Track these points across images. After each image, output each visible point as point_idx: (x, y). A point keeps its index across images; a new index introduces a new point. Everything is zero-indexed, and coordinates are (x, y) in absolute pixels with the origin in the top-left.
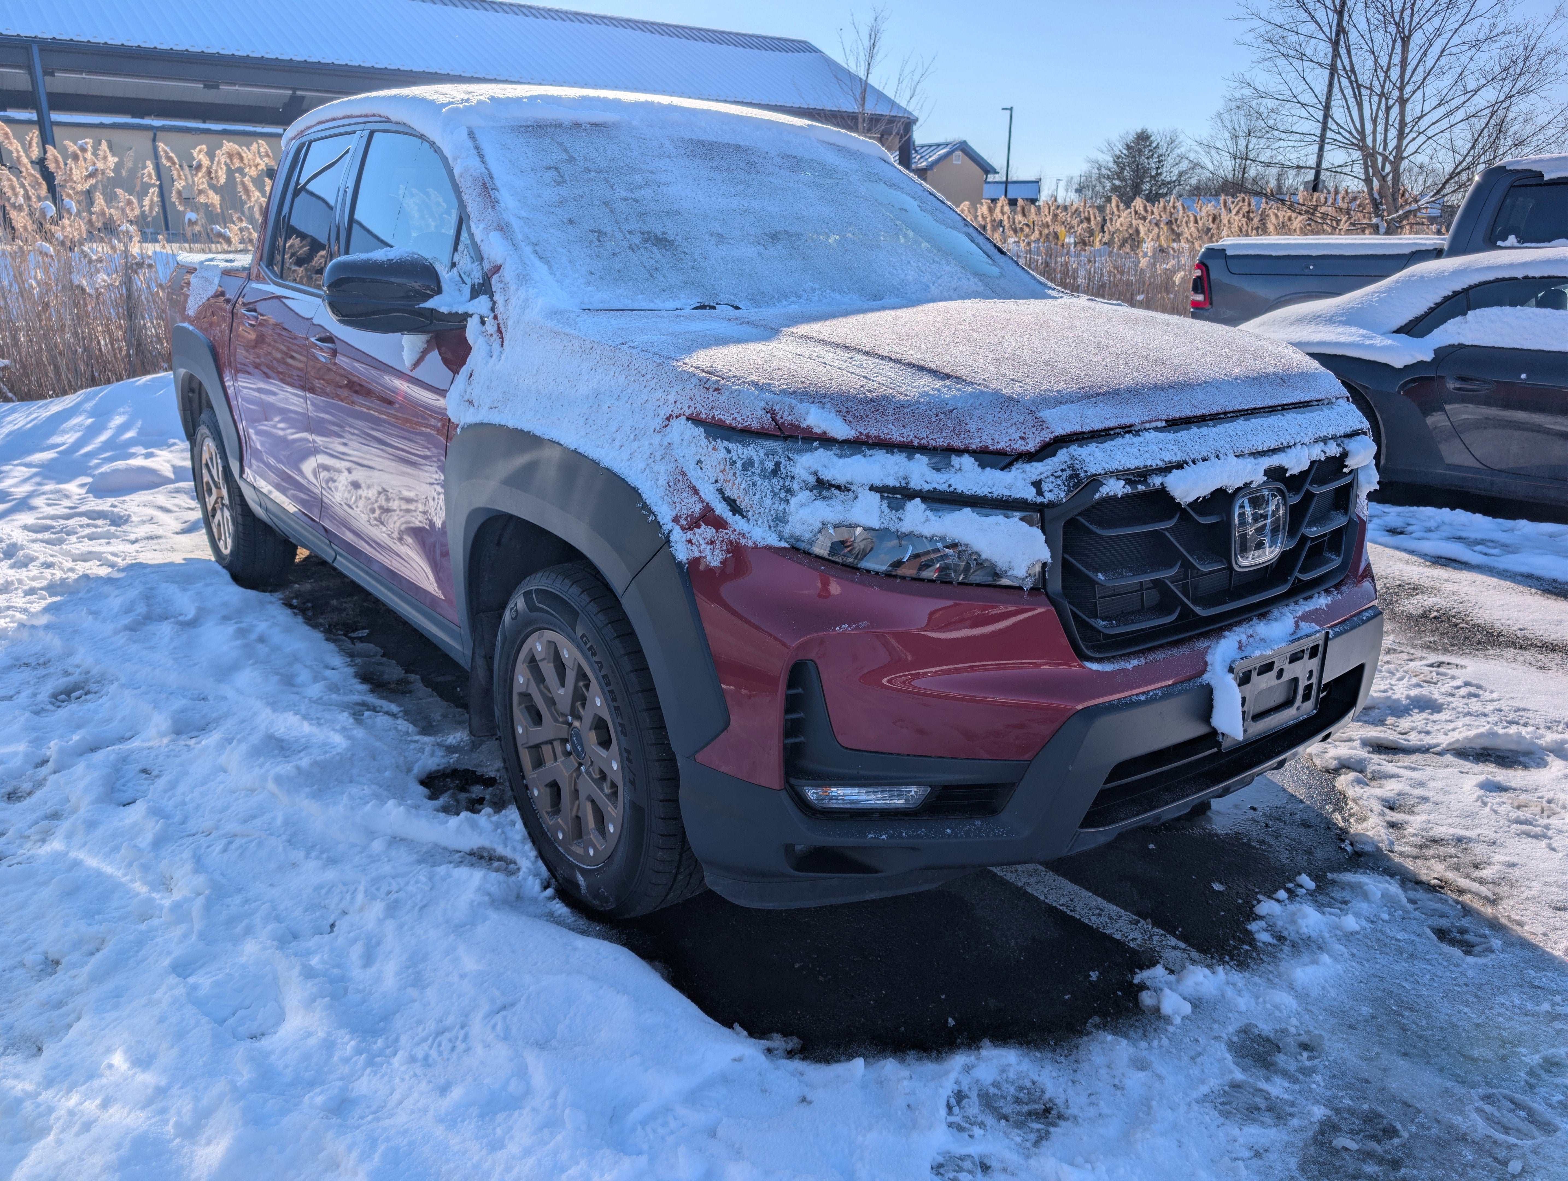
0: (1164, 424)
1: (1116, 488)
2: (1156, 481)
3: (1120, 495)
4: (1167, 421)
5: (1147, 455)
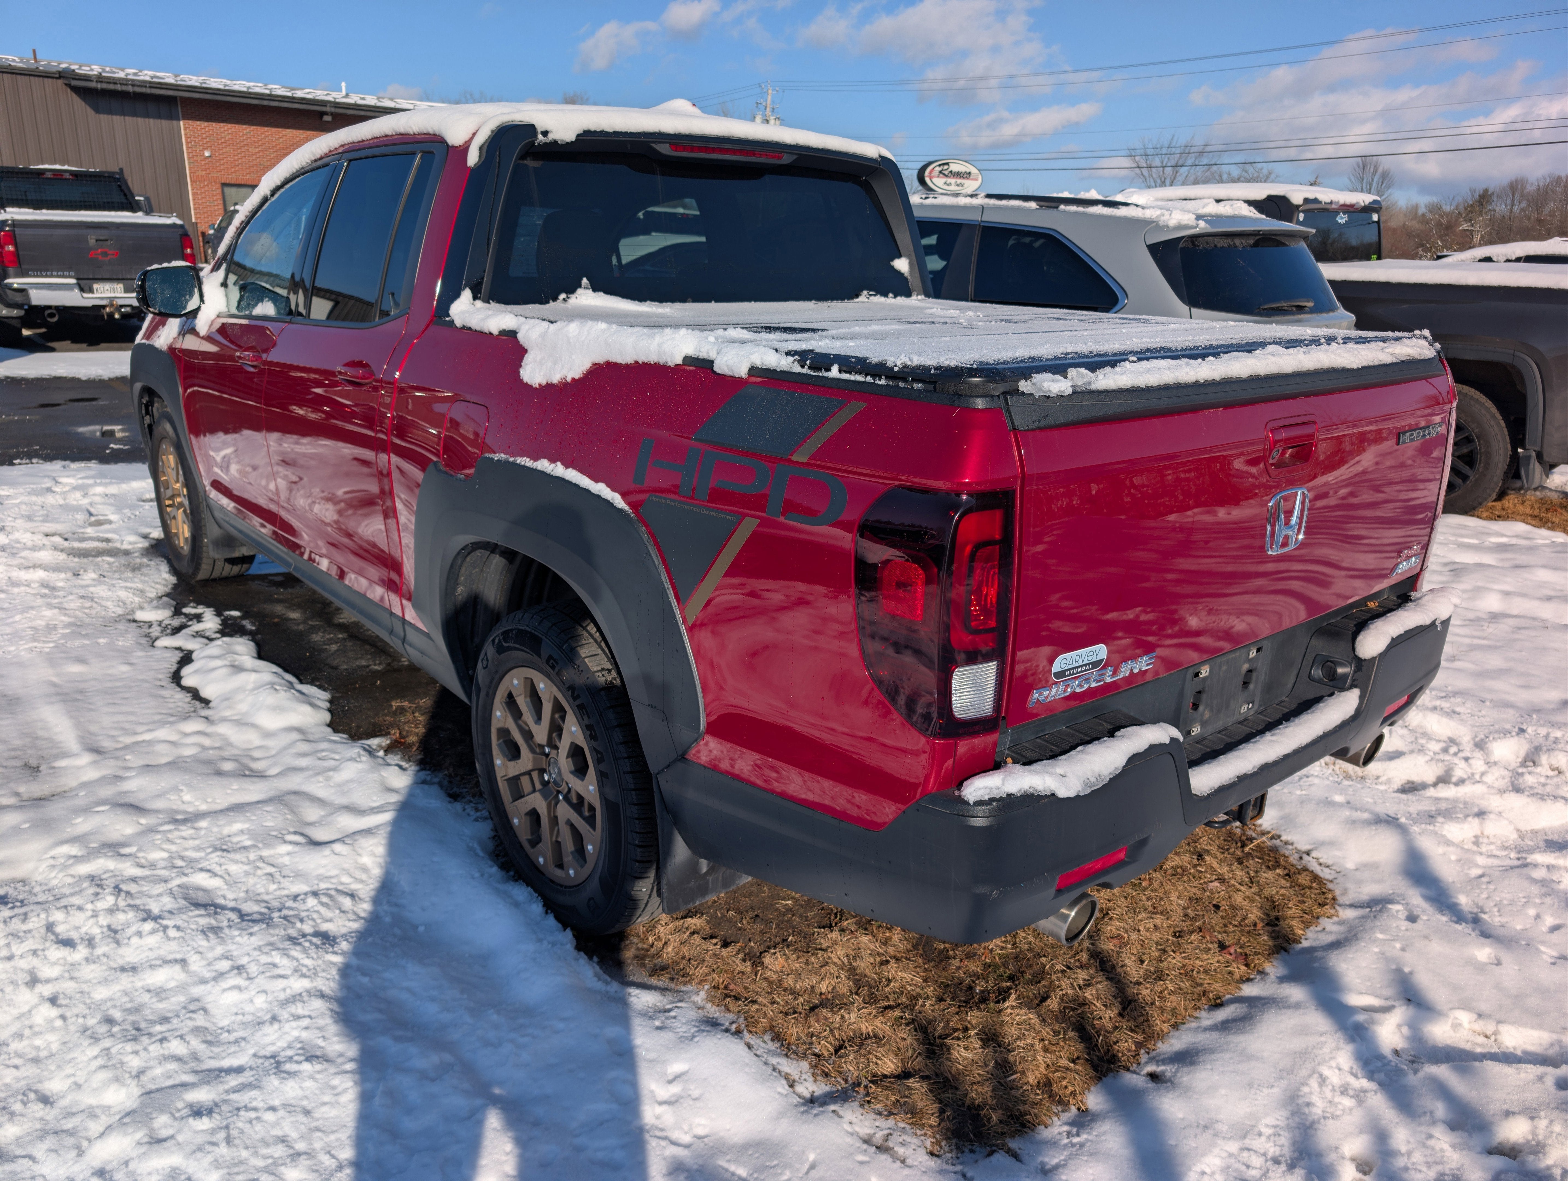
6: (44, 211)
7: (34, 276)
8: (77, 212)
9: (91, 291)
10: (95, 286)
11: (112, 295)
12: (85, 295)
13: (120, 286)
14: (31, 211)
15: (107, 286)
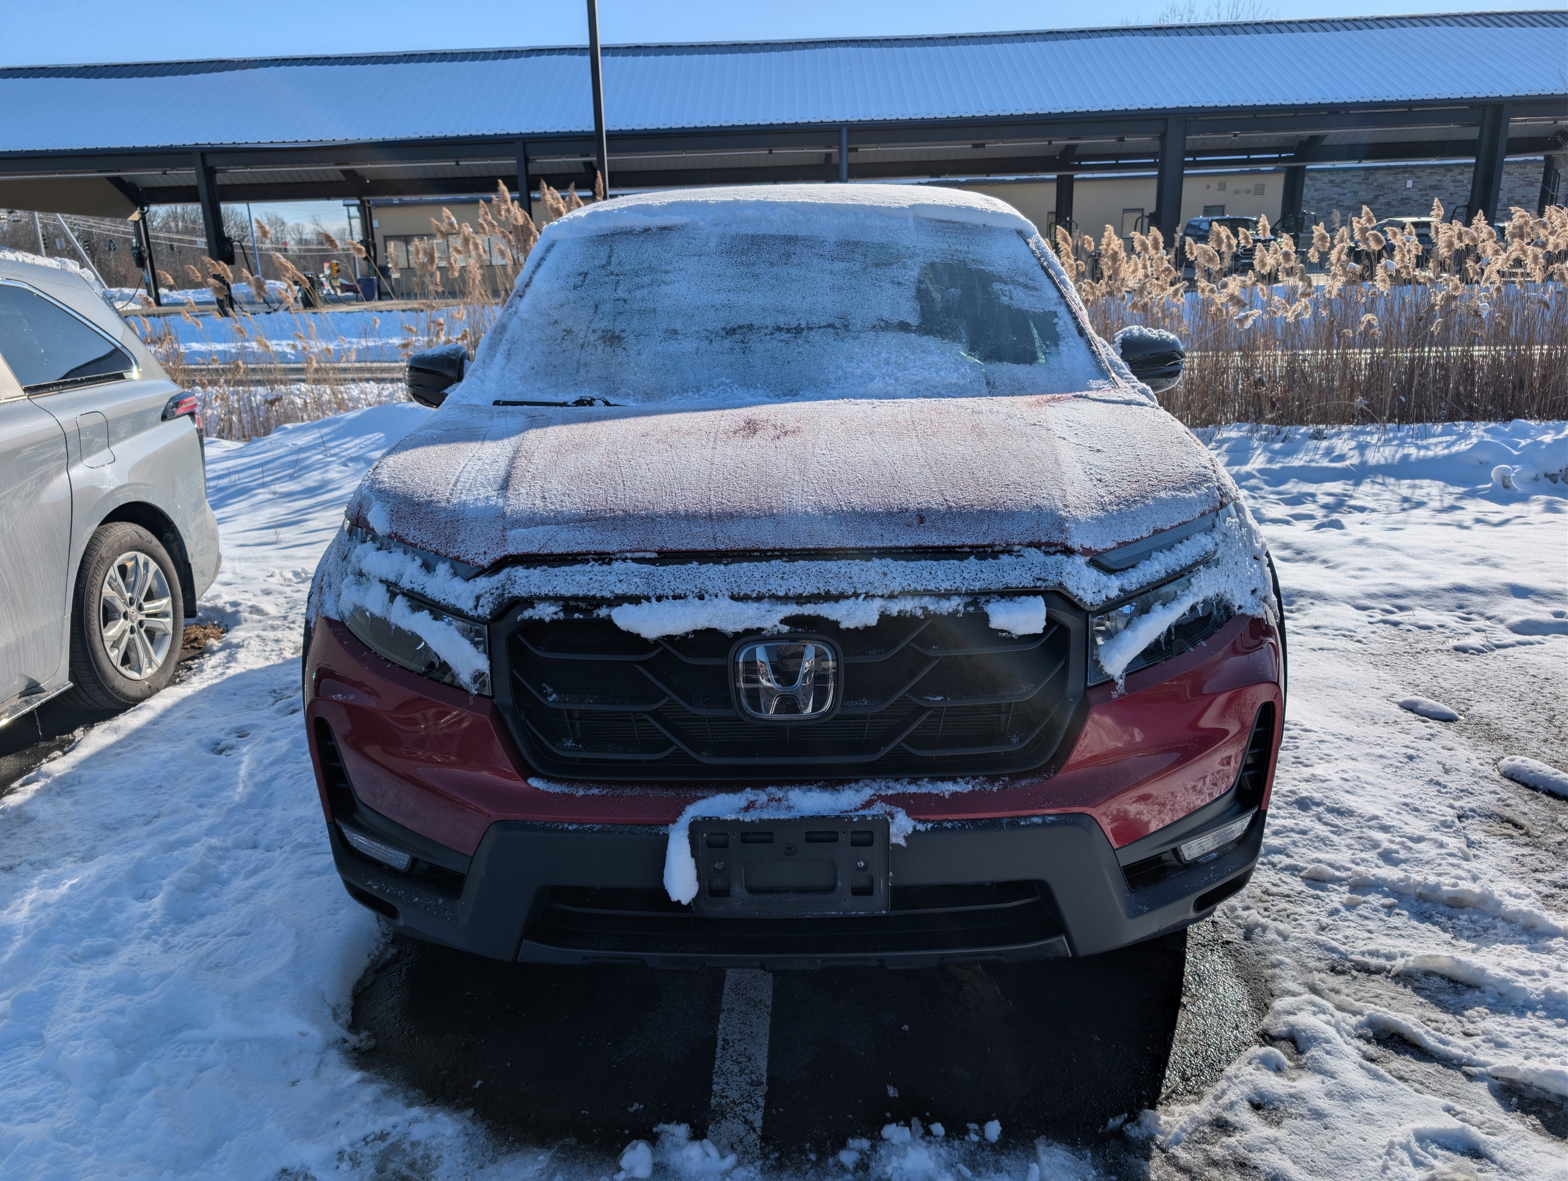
0: (654, 555)
1: (546, 612)
2: (603, 612)
3: (547, 619)
4: (659, 553)
5: (597, 585)
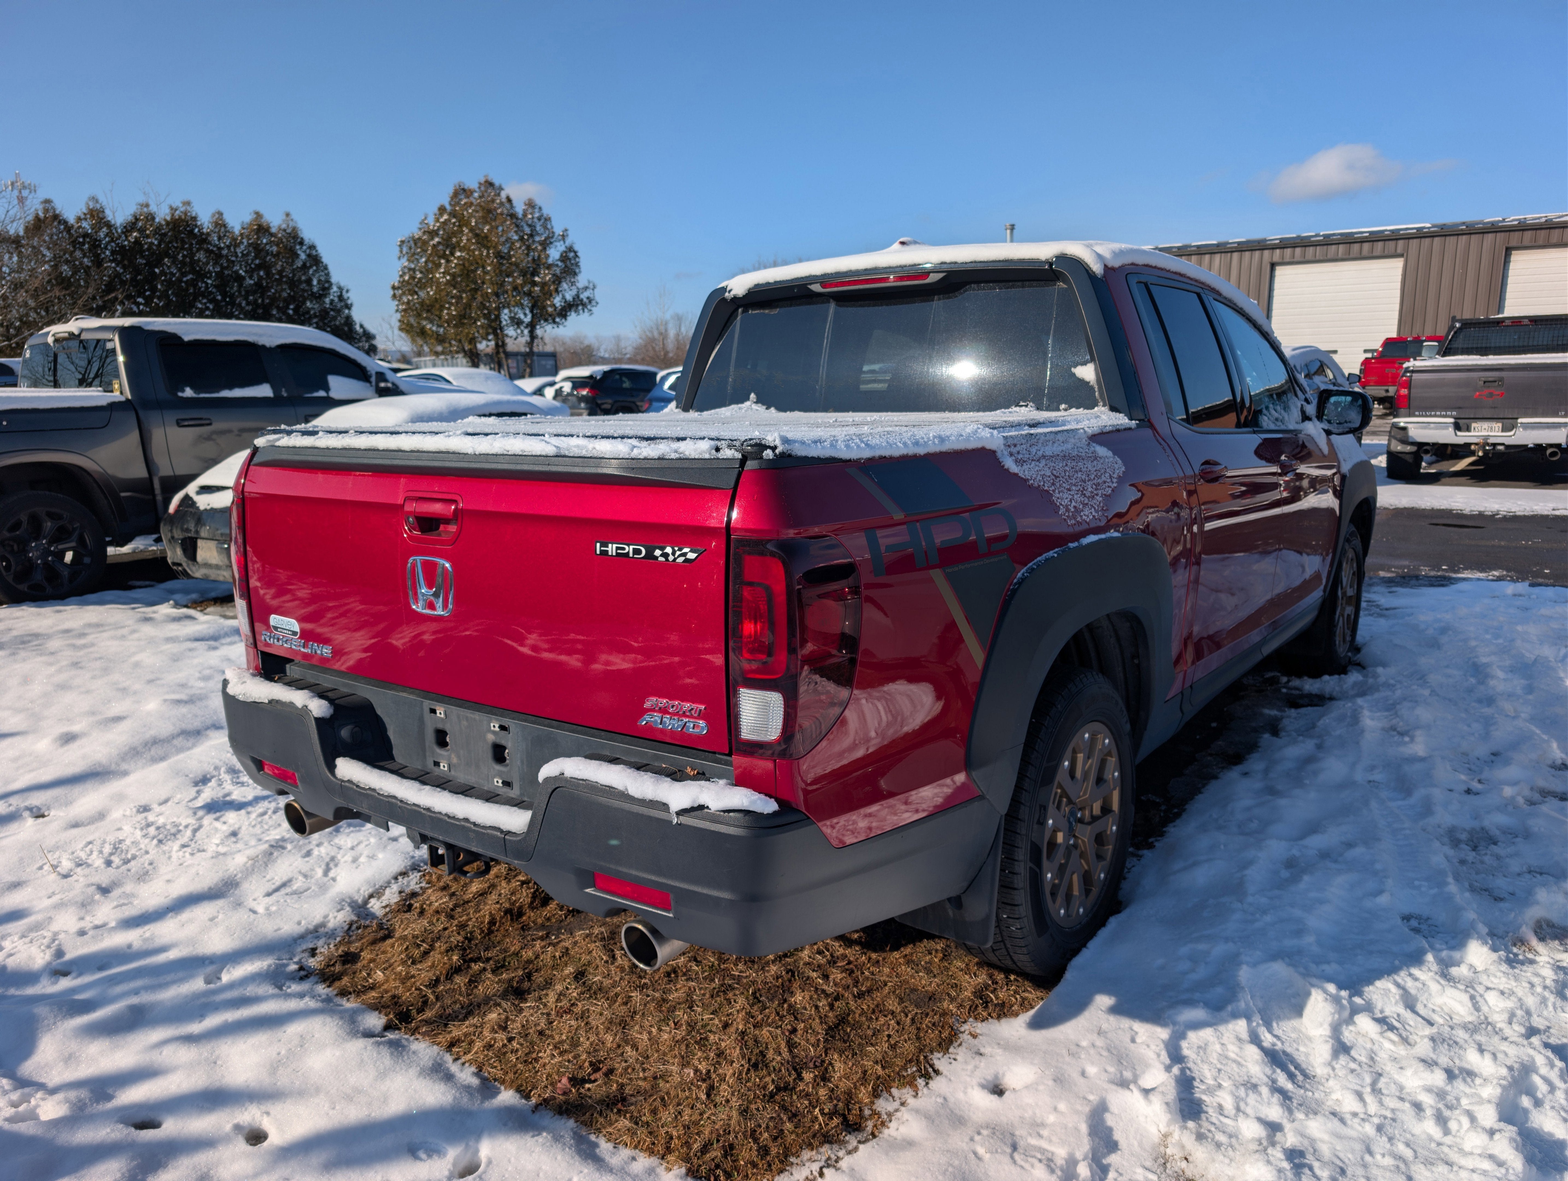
6: (1491, 357)
7: (1419, 416)
8: (1523, 356)
9: (1468, 429)
10: (1474, 425)
11: (1486, 433)
12: (1459, 433)
13: (1498, 425)
14: (1478, 357)
15: (1485, 425)
